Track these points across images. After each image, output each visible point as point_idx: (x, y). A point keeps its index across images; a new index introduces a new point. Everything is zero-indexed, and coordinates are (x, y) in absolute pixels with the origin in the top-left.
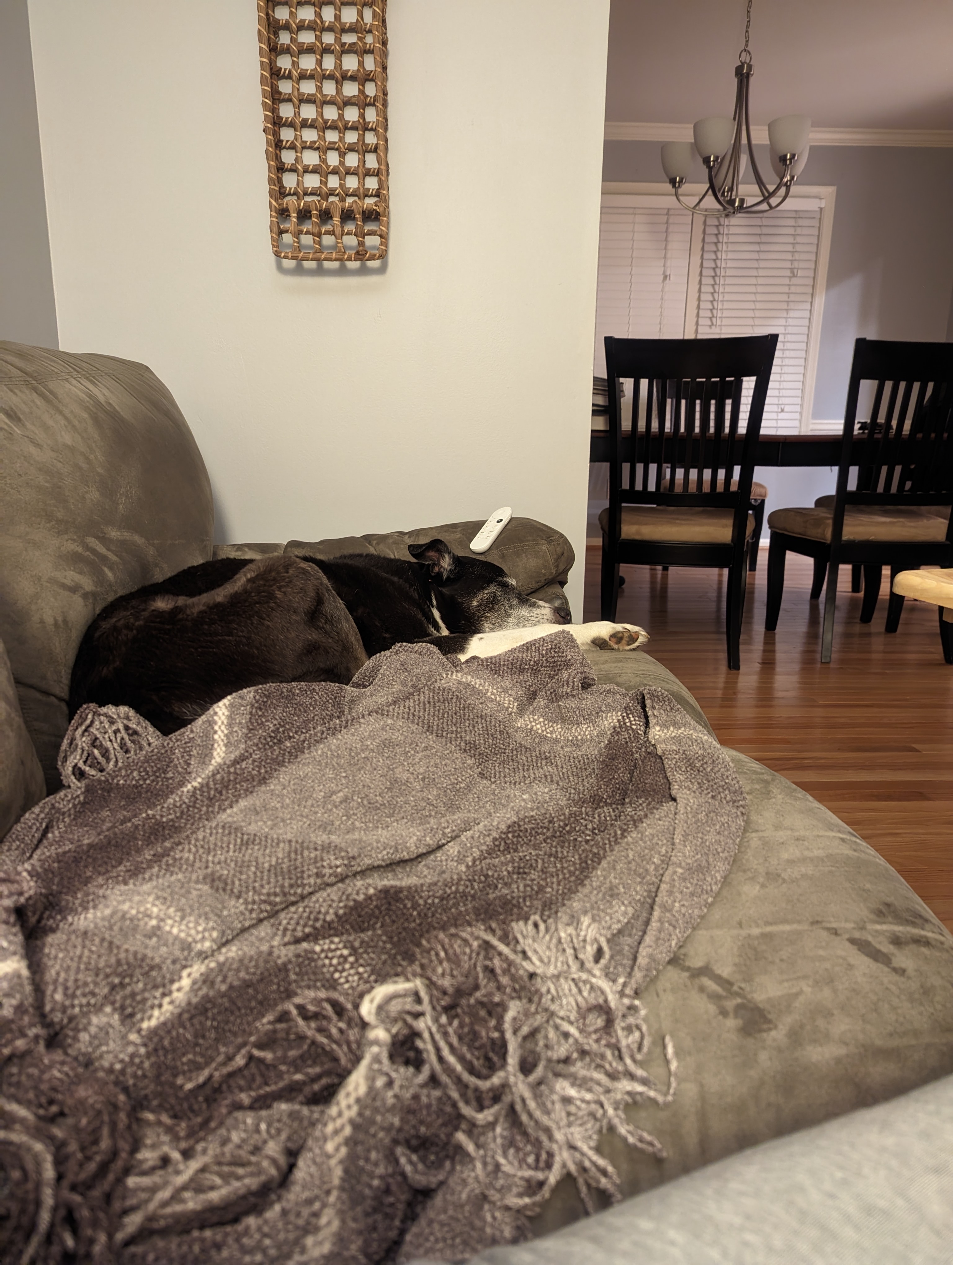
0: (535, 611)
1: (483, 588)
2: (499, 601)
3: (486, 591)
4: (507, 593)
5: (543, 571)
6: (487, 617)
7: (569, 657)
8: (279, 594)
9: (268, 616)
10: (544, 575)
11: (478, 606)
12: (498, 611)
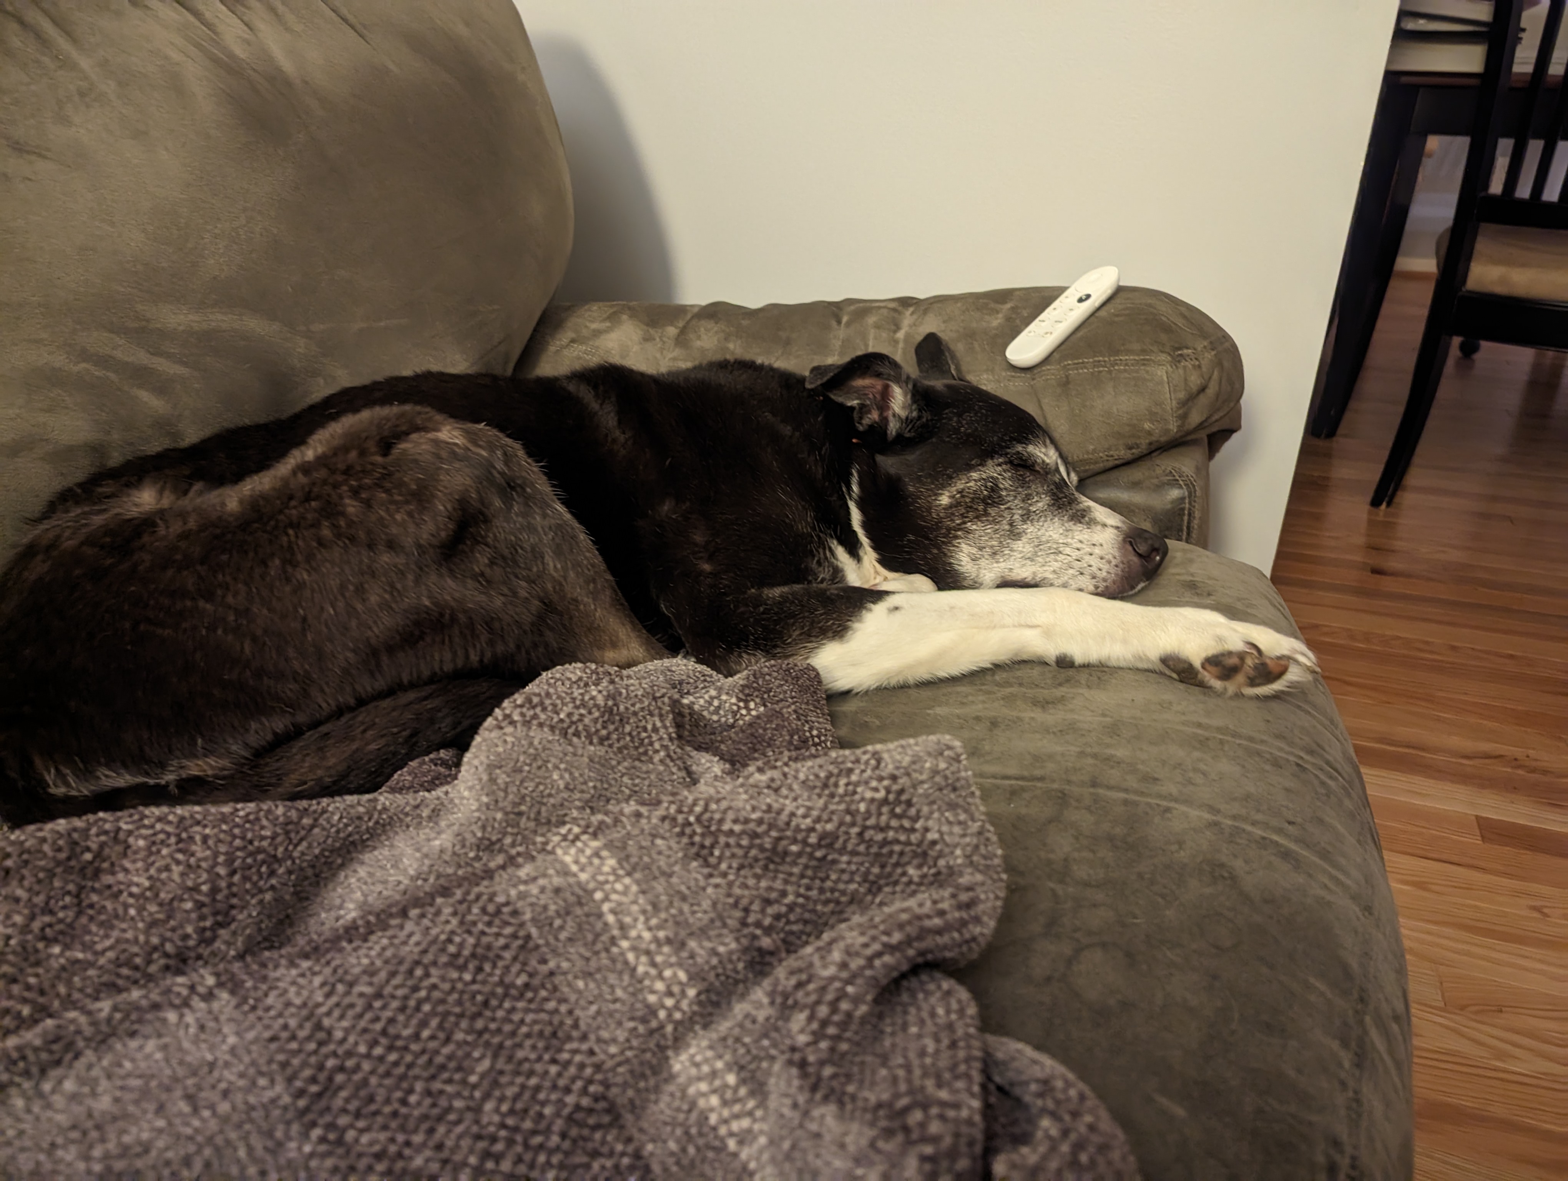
0: (1080, 534)
1: (970, 468)
2: (1000, 501)
3: (975, 475)
4: (1023, 483)
5: (1147, 426)
6: (968, 532)
7: (932, 836)
8: (352, 507)
9: (310, 557)
10: (1149, 433)
11: (951, 506)
12: (995, 522)
